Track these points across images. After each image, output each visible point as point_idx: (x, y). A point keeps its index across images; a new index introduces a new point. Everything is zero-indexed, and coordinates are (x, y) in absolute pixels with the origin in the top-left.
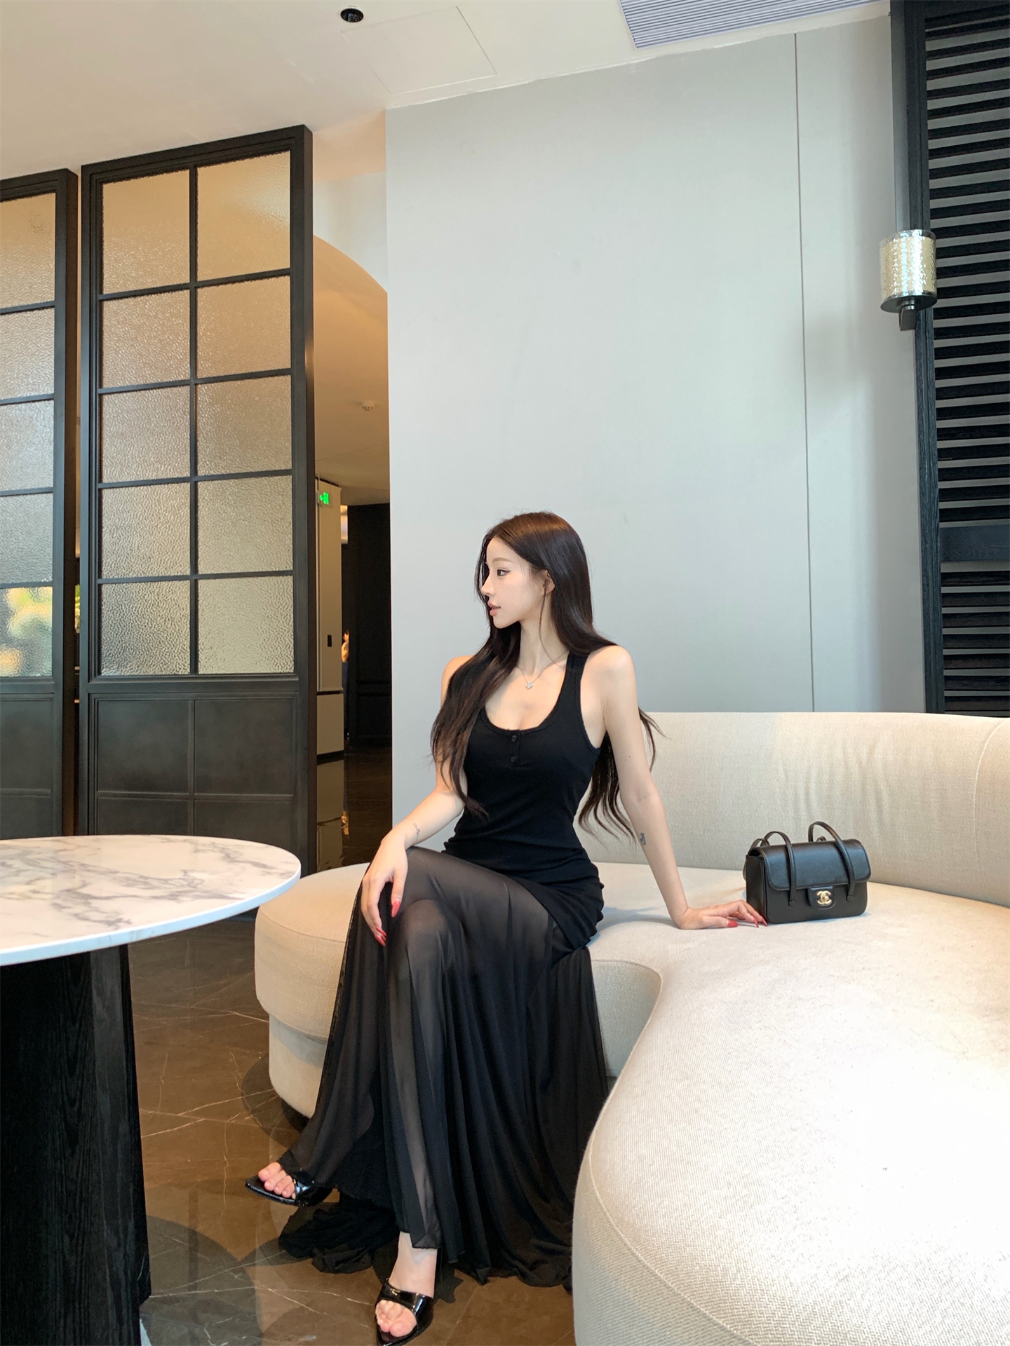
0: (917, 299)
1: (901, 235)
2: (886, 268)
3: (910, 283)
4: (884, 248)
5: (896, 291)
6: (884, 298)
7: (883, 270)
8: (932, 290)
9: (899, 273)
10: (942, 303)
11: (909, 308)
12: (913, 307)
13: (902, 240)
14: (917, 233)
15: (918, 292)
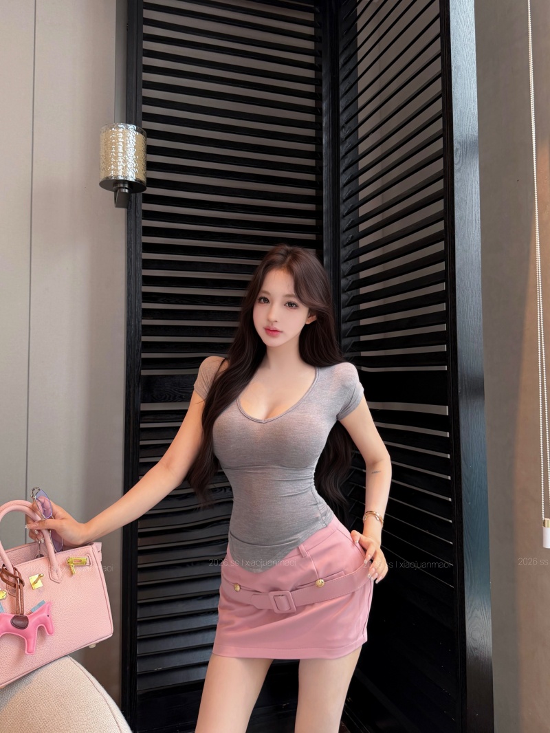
0: (130, 183)
1: (121, 126)
2: (105, 152)
3: (125, 168)
4: (104, 134)
5: (112, 173)
6: (102, 177)
7: (102, 153)
8: (143, 179)
9: (116, 158)
10: (150, 191)
11: (123, 190)
12: (127, 191)
13: (121, 130)
14: (132, 127)
15: (132, 177)
